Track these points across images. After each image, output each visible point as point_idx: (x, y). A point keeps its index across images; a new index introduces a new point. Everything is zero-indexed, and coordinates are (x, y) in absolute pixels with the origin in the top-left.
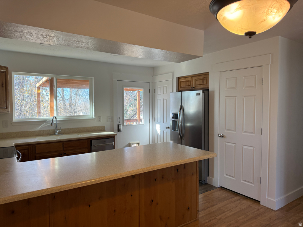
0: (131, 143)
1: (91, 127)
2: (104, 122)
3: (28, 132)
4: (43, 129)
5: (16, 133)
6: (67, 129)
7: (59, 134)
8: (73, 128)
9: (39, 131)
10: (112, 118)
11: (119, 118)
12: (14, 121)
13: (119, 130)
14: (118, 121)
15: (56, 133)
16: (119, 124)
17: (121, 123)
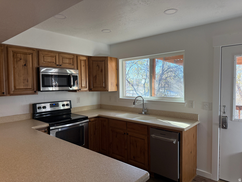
1: (180, 113)
10: (210, 105)
12: (120, 97)
13: (223, 126)
14: (222, 110)
15: (143, 113)
16: (224, 115)
17: (227, 114)
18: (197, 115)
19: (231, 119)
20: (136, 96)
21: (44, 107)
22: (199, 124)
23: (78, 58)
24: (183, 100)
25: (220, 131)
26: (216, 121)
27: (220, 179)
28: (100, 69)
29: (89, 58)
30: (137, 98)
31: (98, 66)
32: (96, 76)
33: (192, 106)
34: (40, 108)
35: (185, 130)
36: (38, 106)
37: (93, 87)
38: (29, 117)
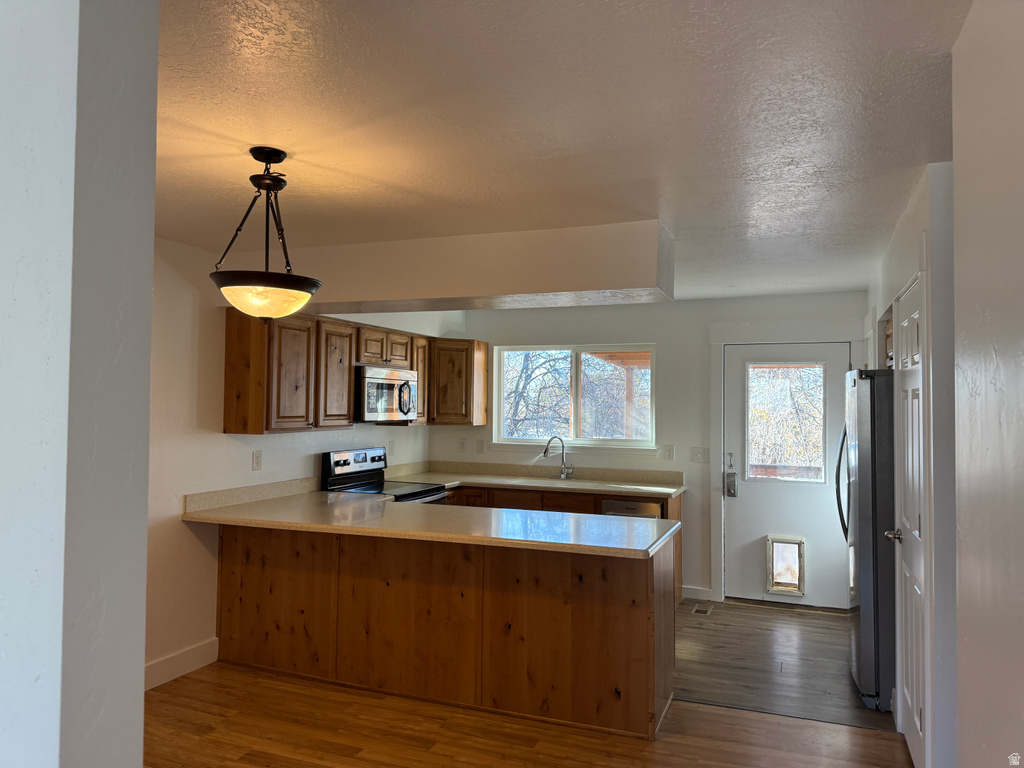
0: (771, 536)
1: (647, 471)
2: (681, 462)
3: (515, 465)
4: (541, 464)
5: (495, 465)
6: (590, 469)
7: (568, 477)
8: (601, 469)
9: (534, 466)
10: (706, 453)
11: (731, 454)
12: (495, 441)
13: (729, 491)
14: (727, 462)
15: (563, 476)
16: (730, 471)
17: (736, 469)
18: (680, 475)
19: (743, 478)
20: (550, 438)
21: (346, 463)
22: (684, 492)
23: (415, 341)
24: (651, 444)
25: (724, 501)
26: (717, 482)
27: (726, 597)
28: (457, 368)
29: (431, 340)
30: (550, 442)
31: (452, 361)
32: (446, 387)
33: (670, 456)
34: (337, 464)
35: (673, 496)
36: (334, 458)
37: (438, 413)
38: (312, 484)
